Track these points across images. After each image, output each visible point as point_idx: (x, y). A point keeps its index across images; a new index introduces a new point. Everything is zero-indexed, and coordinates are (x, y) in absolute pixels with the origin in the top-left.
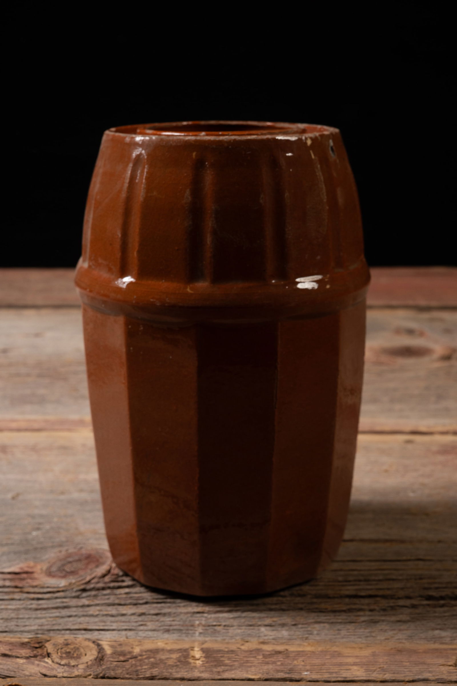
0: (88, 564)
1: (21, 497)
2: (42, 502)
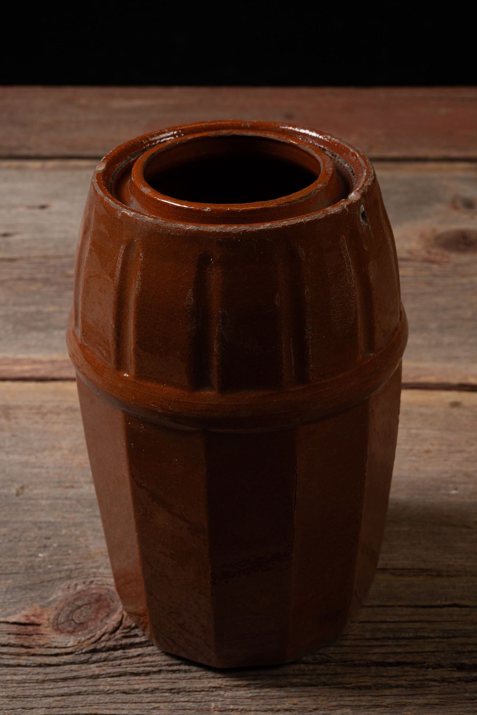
0: (98, 611)
1: (26, 491)
2: (49, 502)
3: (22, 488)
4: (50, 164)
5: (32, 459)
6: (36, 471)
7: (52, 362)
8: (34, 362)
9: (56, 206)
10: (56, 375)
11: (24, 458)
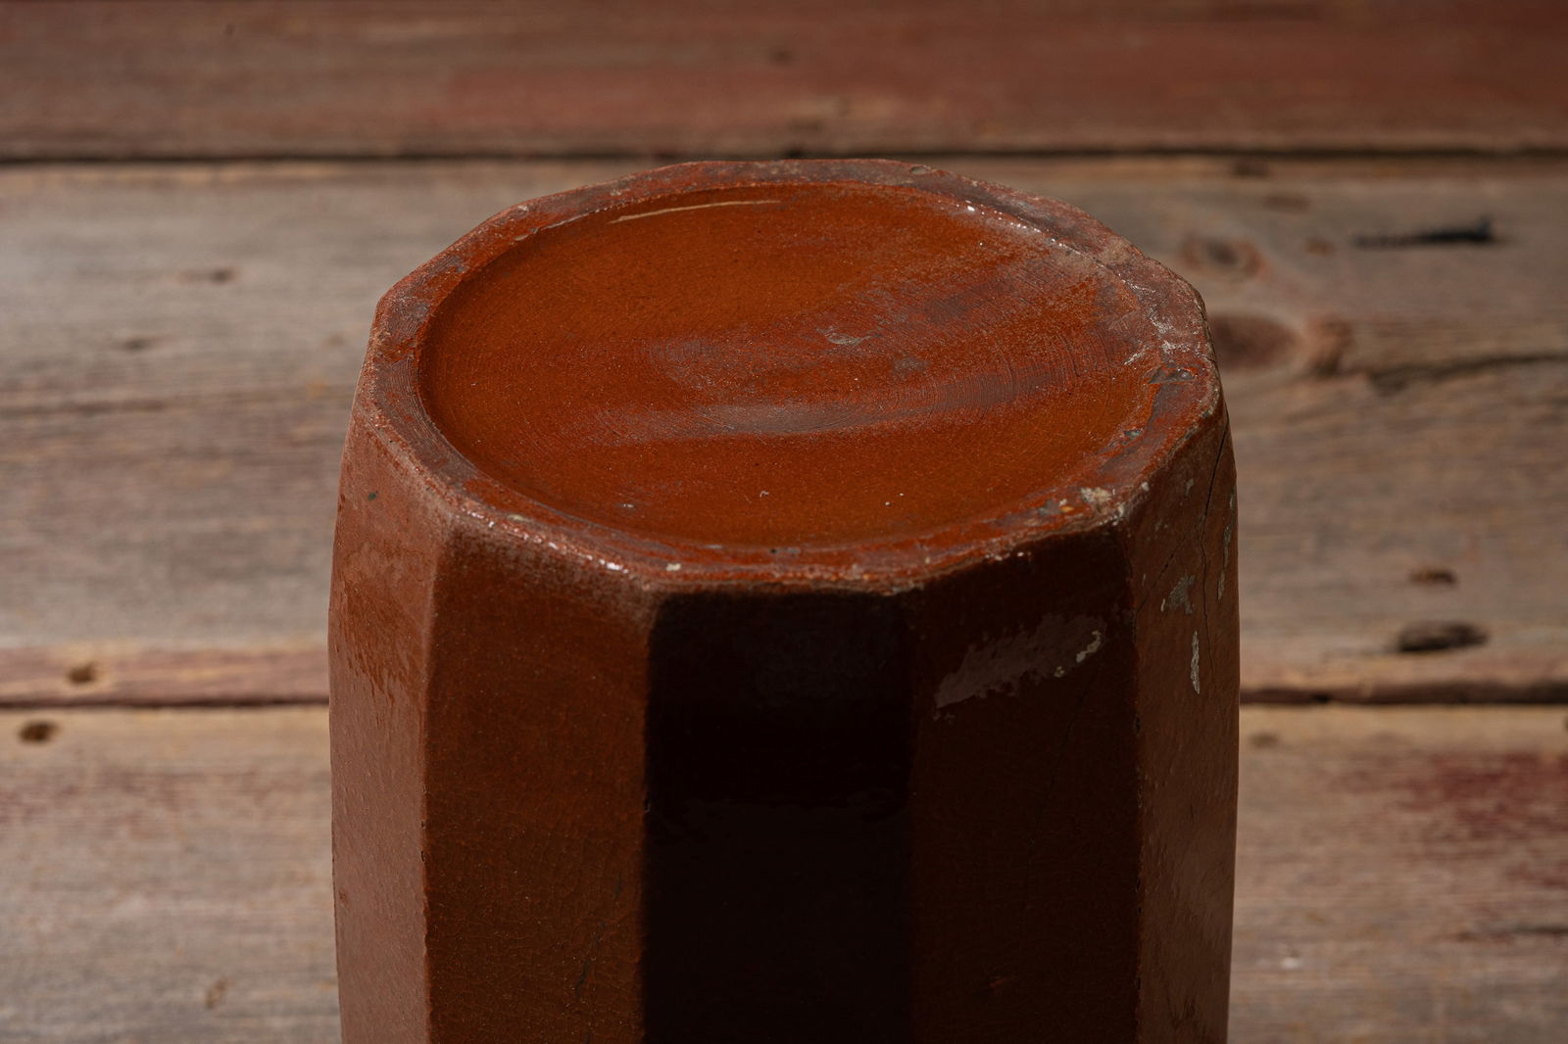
1: (231, 995)
2: (291, 1022)
3: (221, 986)
4: (232, 174)
5: (241, 910)
6: (252, 939)
7: (273, 658)
8: (228, 659)
9: (253, 272)
10: (284, 690)
11: (220, 908)
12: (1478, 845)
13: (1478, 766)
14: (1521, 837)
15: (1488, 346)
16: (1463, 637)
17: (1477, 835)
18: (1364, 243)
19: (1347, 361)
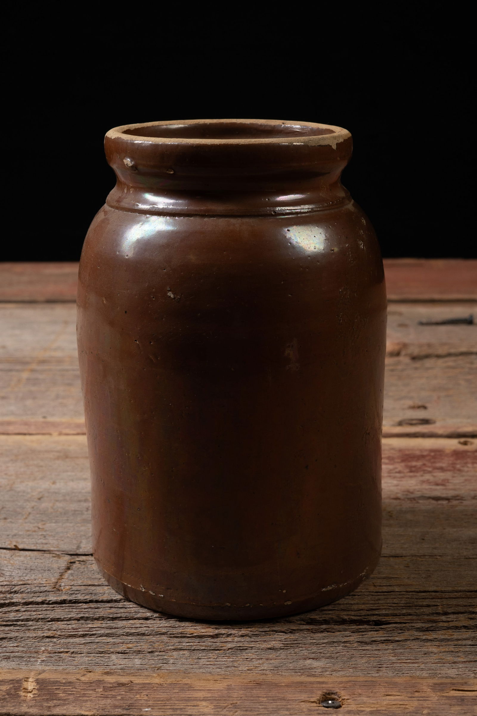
12: (411, 474)
13: (418, 453)
14: (430, 472)
15: (464, 349)
16: (426, 422)
17: (411, 472)
18: (422, 324)
19: (403, 353)
